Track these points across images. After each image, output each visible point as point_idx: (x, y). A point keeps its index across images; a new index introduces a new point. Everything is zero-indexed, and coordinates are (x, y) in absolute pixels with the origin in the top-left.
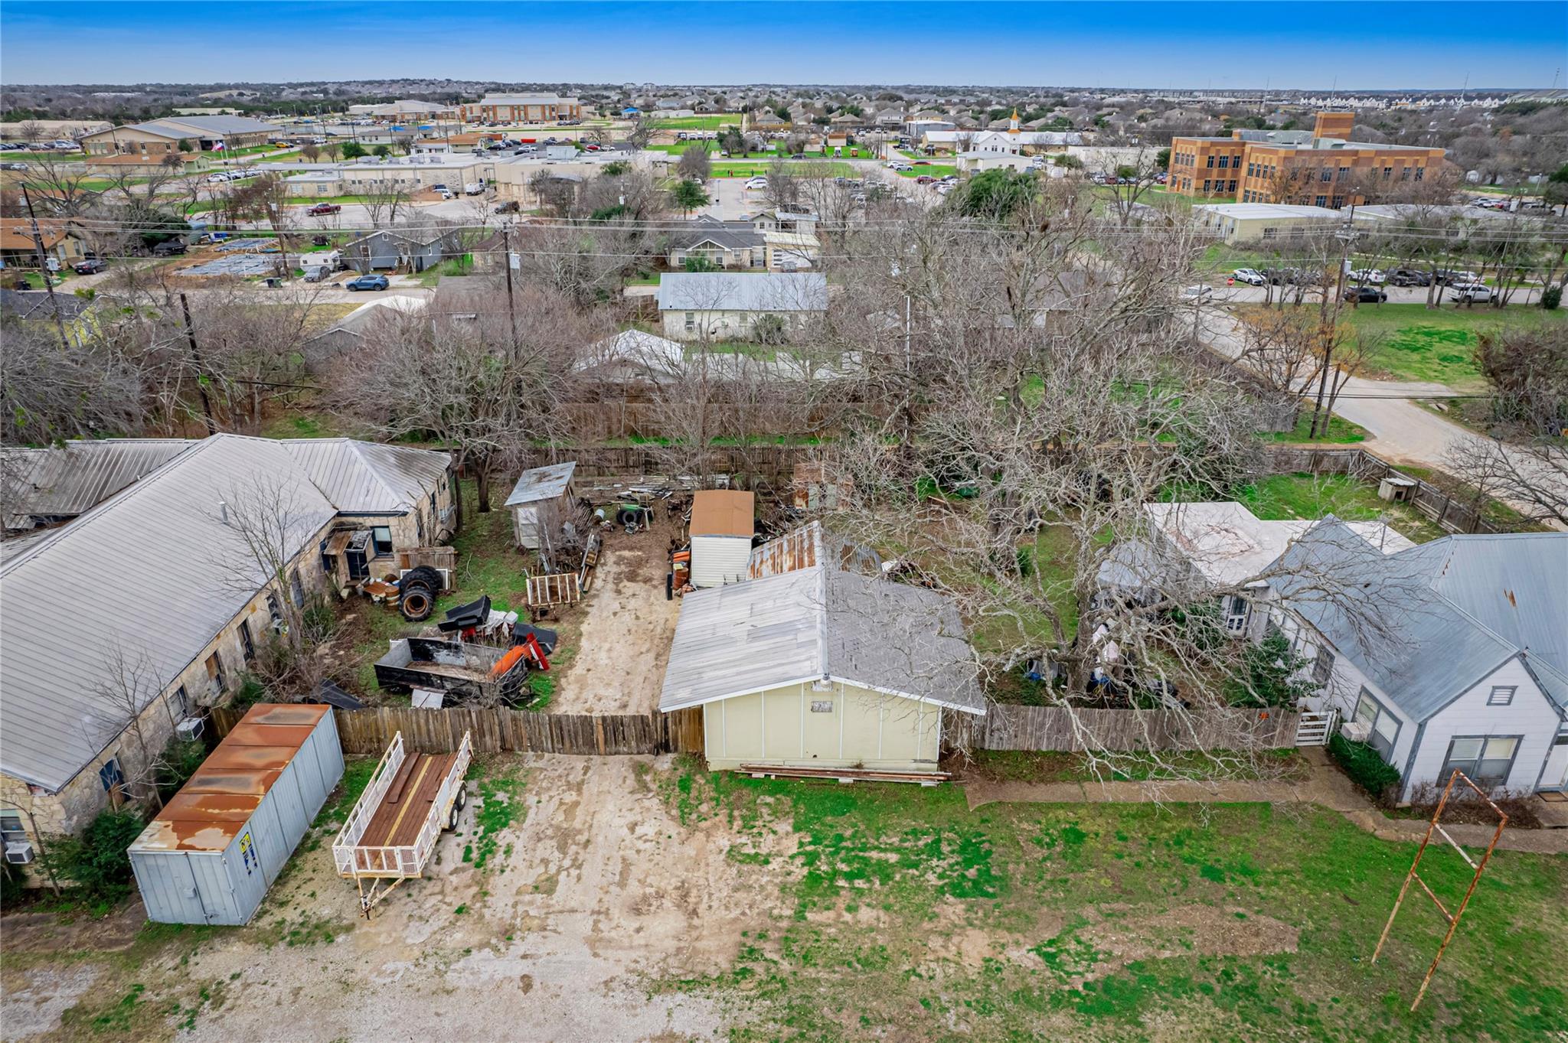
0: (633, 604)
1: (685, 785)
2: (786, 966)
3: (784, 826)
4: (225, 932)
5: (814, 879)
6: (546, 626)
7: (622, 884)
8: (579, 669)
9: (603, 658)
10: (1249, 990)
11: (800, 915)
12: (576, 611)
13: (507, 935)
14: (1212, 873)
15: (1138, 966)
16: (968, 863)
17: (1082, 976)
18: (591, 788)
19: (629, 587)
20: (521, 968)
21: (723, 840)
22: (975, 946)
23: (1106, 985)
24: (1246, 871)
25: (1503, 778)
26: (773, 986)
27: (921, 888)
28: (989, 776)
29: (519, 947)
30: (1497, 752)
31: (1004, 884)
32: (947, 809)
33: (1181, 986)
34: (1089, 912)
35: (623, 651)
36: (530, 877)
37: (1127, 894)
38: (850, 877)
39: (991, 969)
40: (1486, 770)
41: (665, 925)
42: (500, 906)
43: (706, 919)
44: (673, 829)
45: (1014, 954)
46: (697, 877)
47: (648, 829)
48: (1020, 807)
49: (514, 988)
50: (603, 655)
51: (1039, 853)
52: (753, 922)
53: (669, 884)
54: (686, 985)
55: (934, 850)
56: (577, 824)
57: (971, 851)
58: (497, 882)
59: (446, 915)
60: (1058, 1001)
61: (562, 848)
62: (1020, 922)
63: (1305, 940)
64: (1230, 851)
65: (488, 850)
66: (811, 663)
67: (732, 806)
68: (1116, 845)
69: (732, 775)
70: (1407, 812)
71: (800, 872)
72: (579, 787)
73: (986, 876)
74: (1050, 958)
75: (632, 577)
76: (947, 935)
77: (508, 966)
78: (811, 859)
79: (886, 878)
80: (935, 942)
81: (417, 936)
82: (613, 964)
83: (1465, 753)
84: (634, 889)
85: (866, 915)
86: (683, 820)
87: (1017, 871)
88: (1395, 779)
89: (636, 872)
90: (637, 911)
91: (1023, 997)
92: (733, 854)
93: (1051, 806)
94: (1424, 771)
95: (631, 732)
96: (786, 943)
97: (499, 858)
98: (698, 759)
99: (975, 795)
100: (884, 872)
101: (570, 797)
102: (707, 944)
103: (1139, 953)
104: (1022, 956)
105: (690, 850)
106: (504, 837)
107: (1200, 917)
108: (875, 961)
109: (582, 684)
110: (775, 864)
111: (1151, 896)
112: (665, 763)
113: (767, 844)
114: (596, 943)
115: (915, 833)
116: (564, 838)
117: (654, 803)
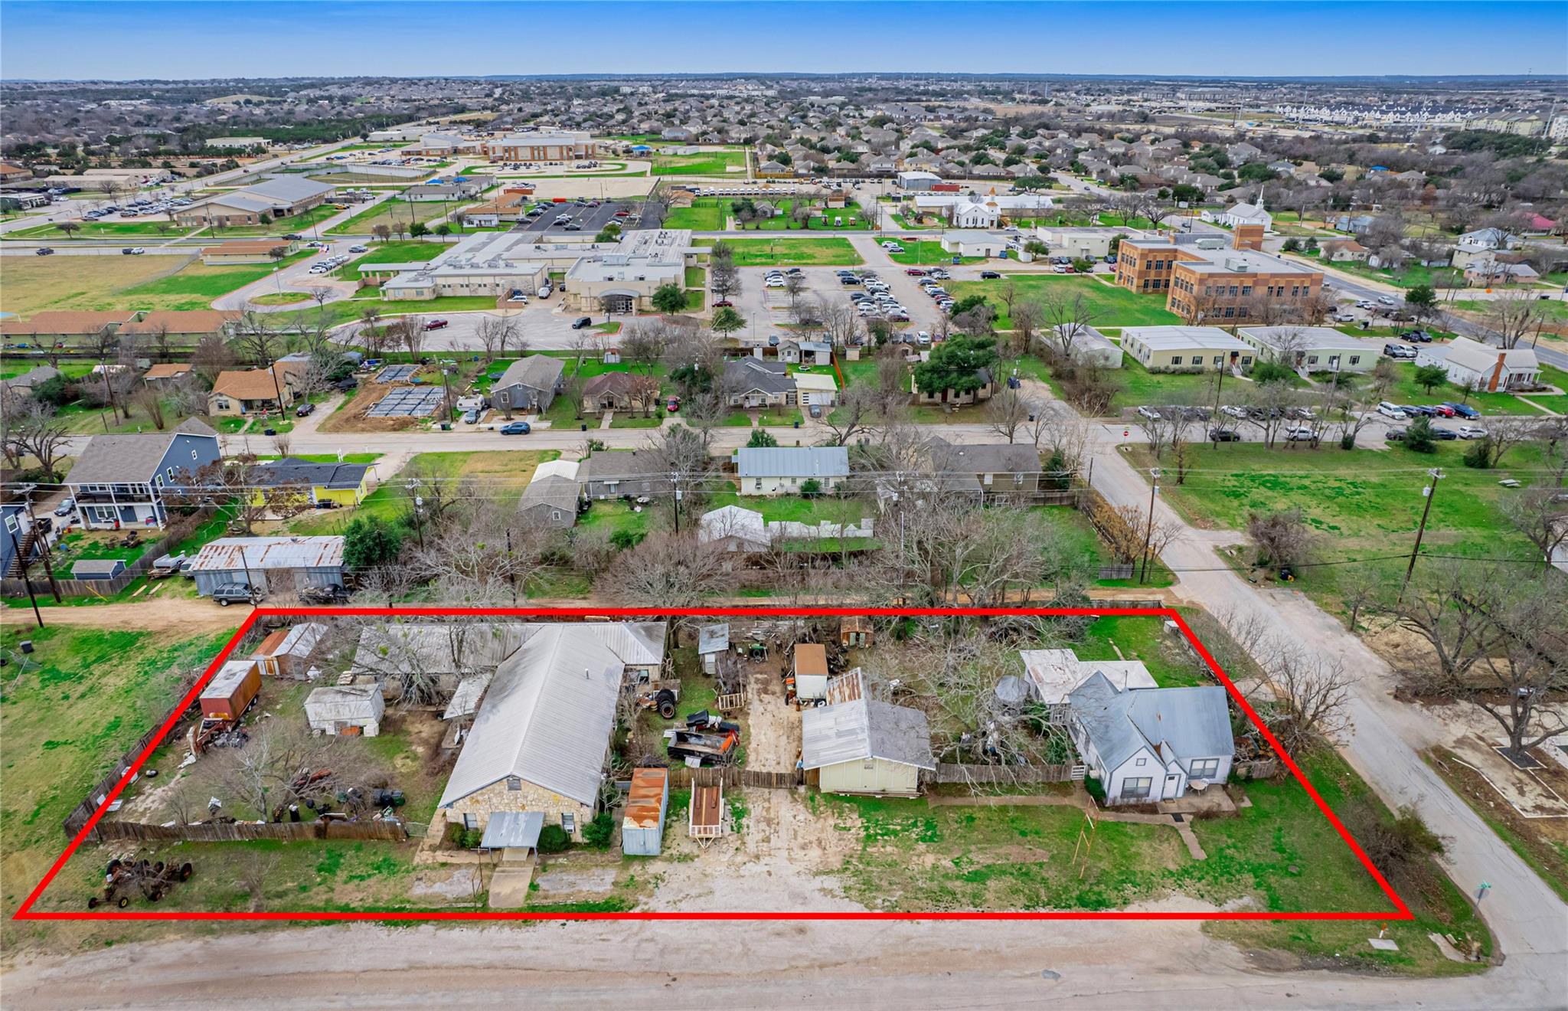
0: (770, 707)
1: (812, 799)
2: (861, 866)
3: (855, 816)
4: (654, 857)
5: (868, 836)
6: (732, 722)
7: (795, 838)
8: (753, 745)
9: (763, 738)
10: (1026, 874)
11: (864, 849)
12: (743, 712)
13: (757, 857)
14: (1023, 834)
15: (988, 866)
16: (927, 830)
17: (967, 869)
18: (774, 801)
19: (766, 698)
20: (767, 868)
21: (831, 822)
22: (929, 860)
23: (976, 873)
24: (1037, 833)
25: (1147, 794)
26: (857, 873)
27: (909, 839)
28: (938, 794)
29: (763, 861)
30: (1143, 784)
31: (942, 838)
32: (920, 808)
33: (1004, 873)
34: (973, 848)
35: (771, 734)
36: (760, 836)
37: (988, 841)
38: (882, 835)
39: (935, 867)
40: (1141, 791)
41: (815, 853)
42: (751, 847)
43: (830, 851)
44: (811, 817)
45: (943, 862)
46: (823, 836)
47: (801, 817)
48: (949, 807)
49: (766, 875)
50: (762, 737)
51: (956, 826)
52: (847, 851)
53: (813, 838)
54: (827, 873)
55: (915, 825)
56: (772, 815)
57: (929, 825)
58: (747, 839)
59: (732, 851)
60: (958, 878)
61: (769, 825)
62: (947, 851)
63: (1052, 857)
64: (1032, 825)
65: (740, 827)
66: (864, 750)
67: (833, 808)
68: (987, 822)
69: (830, 794)
70: (1108, 809)
71: (863, 833)
72: (769, 800)
73: (934, 835)
74: (956, 864)
75: (766, 692)
76: (919, 856)
77: (759, 868)
78: (867, 829)
79: (896, 835)
80: (915, 858)
81: (725, 858)
82: (796, 867)
83: (1130, 785)
84: (800, 840)
85: (889, 849)
86: (814, 813)
87: (946, 832)
88: (1104, 794)
89: (800, 834)
90: (803, 848)
91: (946, 876)
92: (836, 827)
93: (962, 807)
94: (1114, 791)
95: (788, 780)
96: (860, 859)
97: (745, 830)
98: (816, 787)
99: (932, 803)
100: (895, 833)
101: (766, 805)
102: (832, 859)
103: (989, 862)
104: (946, 863)
105: (819, 825)
106: (744, 821)
107: (1015, 849)
108: (892, 864)
109: (756, 750)
110: (853, 831)
111: (997, 842)
112: (802, 789)
113: (849, 823)
114: (791, 860)
115: (908, 818)
116: (769, 822)
117: (801, 807)
